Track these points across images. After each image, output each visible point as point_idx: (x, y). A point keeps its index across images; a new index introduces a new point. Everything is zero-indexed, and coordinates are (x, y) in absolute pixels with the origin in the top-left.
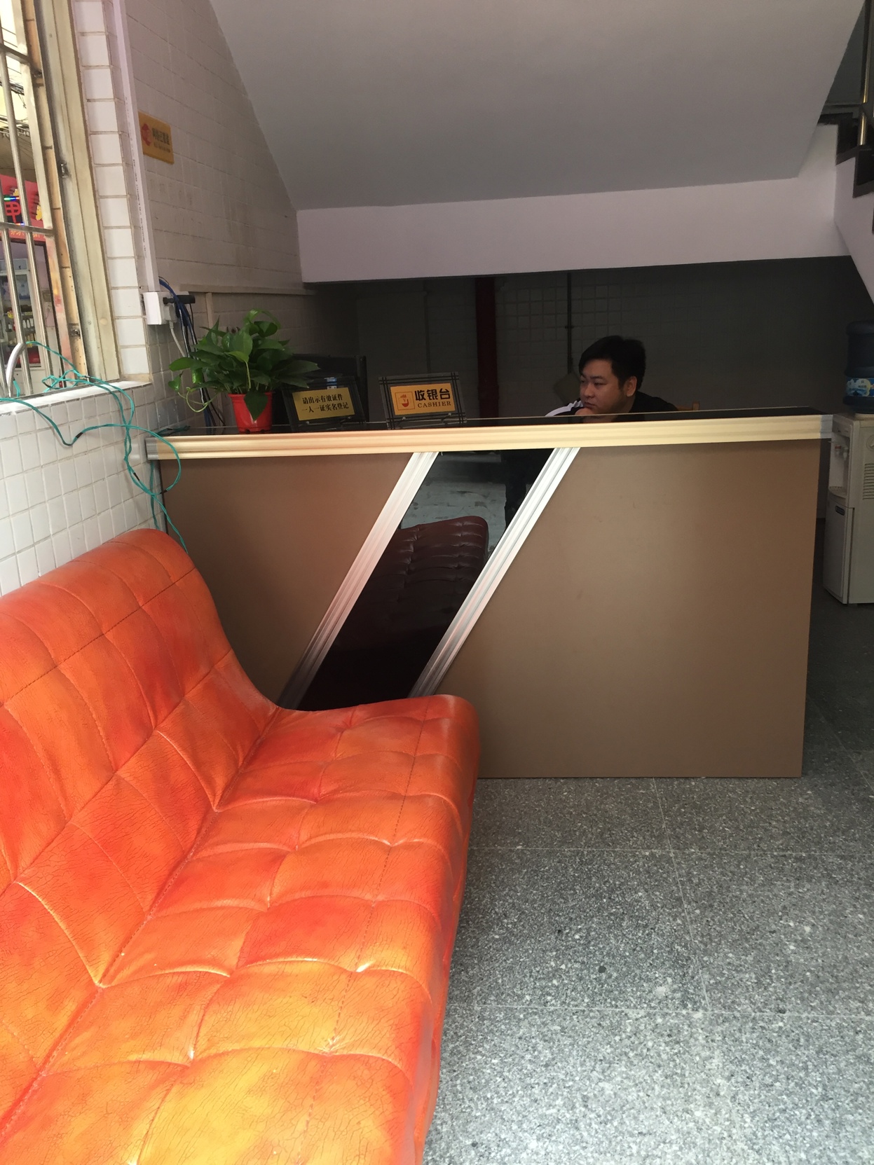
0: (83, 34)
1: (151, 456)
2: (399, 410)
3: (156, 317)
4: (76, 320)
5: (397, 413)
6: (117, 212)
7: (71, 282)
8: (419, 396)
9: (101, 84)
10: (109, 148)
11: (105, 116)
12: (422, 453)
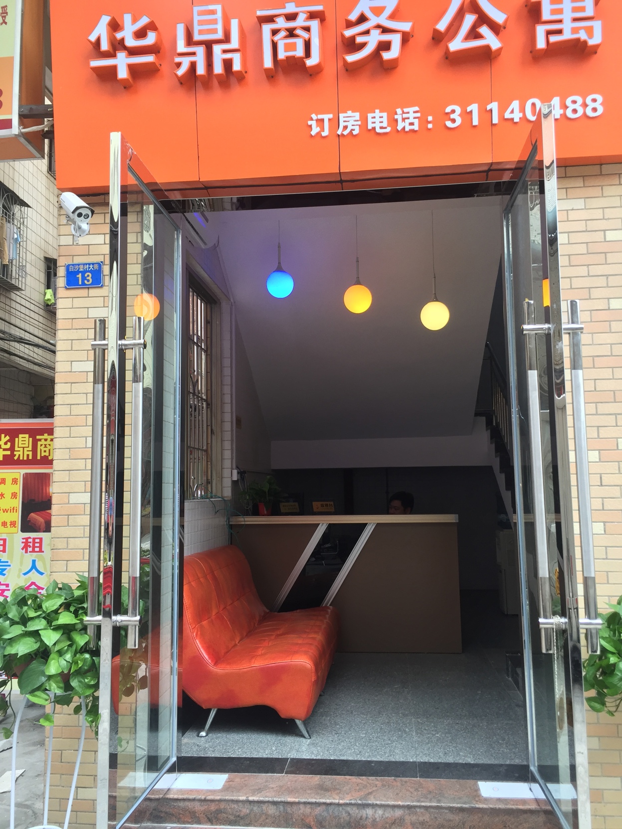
0: (224, 394)
1: (230, 523)
2: (315, 510)
3: (235, 478)
4: (209, 478)
5: (315, 511)
6: (227, 445)
7: (209, 466)
8: (322, 506)
9: (227, 408)
10: (227, 426)
11: (227, 417)
12: (323, 524)
